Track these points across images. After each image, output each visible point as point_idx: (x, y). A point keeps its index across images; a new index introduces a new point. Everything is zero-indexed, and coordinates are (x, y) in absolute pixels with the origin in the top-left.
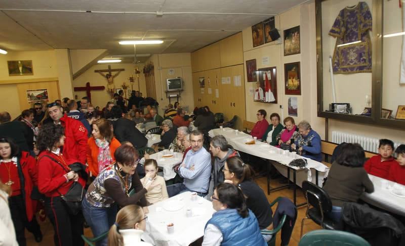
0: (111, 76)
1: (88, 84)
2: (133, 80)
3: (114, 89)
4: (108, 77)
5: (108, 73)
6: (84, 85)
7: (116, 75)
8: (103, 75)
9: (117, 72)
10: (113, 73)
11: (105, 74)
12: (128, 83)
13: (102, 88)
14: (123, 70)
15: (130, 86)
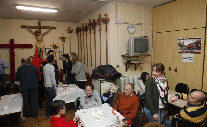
0: (41, 33)
1: (12, 41)
2: (64, 39)
3: (43, 48)
4: (37, 34)
5: (37, 30)
6: (7, 42)
7: (46, 33)
8: (31, 32)
9: (47, 30)
10: (43, 31)
11: (34, 30)
12: (59, 43)
13: (30, 46)
14: (54, 28)
15: (61, 46)
